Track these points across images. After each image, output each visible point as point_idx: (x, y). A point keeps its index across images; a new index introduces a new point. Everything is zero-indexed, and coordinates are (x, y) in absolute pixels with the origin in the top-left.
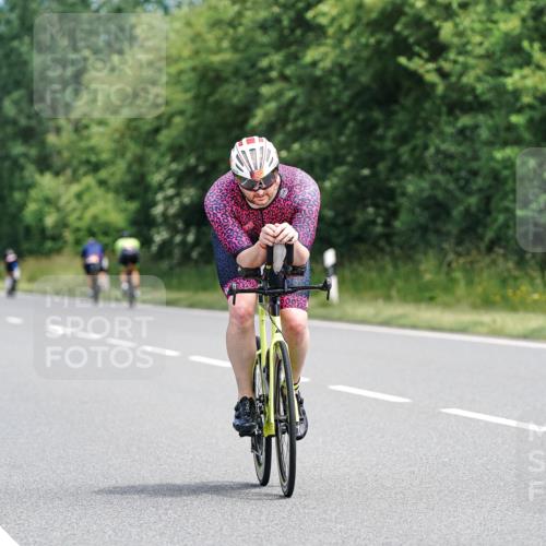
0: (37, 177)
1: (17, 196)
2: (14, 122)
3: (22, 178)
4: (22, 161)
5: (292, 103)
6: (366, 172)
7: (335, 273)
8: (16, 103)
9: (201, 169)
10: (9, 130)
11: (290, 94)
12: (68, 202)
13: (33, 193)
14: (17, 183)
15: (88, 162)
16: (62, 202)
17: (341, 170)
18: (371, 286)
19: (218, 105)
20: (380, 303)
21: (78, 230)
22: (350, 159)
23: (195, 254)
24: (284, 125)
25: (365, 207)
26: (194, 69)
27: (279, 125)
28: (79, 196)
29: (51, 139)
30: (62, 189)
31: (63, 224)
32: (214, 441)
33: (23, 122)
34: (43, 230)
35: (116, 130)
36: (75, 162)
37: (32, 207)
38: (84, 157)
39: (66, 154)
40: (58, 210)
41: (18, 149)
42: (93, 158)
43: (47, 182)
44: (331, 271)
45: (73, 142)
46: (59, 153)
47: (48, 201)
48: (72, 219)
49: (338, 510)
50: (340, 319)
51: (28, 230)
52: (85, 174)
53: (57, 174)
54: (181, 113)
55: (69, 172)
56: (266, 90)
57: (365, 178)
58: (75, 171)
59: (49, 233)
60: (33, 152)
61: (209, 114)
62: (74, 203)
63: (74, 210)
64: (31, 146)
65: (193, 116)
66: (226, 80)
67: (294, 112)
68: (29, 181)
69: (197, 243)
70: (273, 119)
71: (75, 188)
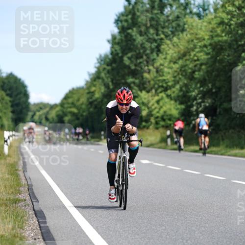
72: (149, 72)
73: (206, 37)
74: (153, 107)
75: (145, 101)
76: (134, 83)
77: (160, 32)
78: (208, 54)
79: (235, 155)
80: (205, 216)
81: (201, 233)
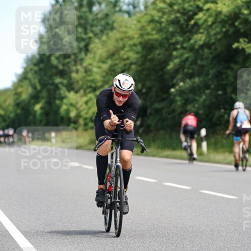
0: (67, 93)
1: (58, 102)
2: (56, 67)
3: (60, 94)
4: (60, 86)
5: (187, 59)
6: (220, 92)
7: (206, 140)
8: (57, 58)
9: (144, 91)
10: (54, 71)
11: (186, 55)
12: (81, 106)
13: (65, 101)
14: (57, 96)
15: (91, 87)
16: (78, 106)
17: (208, 92)
18: (223, 146)
19: (152, 60)
20: (227, 154)
21: (86, 119)
22: (212, 86)
23: (141, 131)
24: (183, 70)
25: (220, 109)
26: (140, 43)
27: (181, 70)
28: (86, 103)
29: (74, 75)
30: (79, 99)
31: (78, 116)
32: (143, 214)
33: (61, 67)
34: (69, 119)
35: (105, 71)
36: (85, 87)
37: (64, 108)
38: (89, 84)
39: (80, 83)
40: (77, 109)
41: (58, 80)
42: (93, 85)
43: (72, 96)
44: (204, 139)
45: (84, 77)
46: (77, 82)
47: (72, 105)
48: (83, 114)
49: (199, 246)
50: (207, 161)
51: (62, 118)
52: (90, 92)
53: (76, 92)
54: (135, 64)
55: (82, 92)
56: (175, 53)
57: (220, 95)
58: (85, 91)
59: (72, 120)
60: (65, 82)
61: (148, 64)
62: (84, 106)
63: (84, 109)
64: (64, 79)
65: (140, 65)
66: (156, 48)
67: (188, 64)
68: (63, 95)
69: (141, 125)
70: (177, 67)
71: (85, 99)
72: (77, 71)
73: (136, 36)
74: (82, 108)
75: (73, 102)
76: (62, 83)
77: (88, 31)
78: (137, 53)
79: (167, 157)
80: (136, 220)
81: (131, 237)
